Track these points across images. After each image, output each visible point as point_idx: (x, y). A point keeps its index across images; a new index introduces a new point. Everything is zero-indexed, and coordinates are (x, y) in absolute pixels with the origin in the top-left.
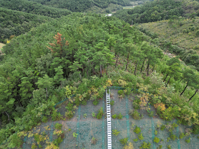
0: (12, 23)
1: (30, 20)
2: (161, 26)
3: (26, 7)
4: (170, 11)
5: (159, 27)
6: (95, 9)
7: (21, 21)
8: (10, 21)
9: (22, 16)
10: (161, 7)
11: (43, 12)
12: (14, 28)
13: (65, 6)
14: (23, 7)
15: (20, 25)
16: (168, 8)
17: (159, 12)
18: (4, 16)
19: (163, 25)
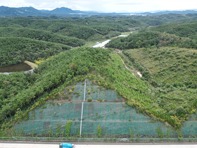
0: (39, 50)
1: (50, 47)
2: (139, 52)
3: (46, 36)
4: (150, 41)
5: (138, 53)
6: (97, 36)
7: (44, 48)
9: (45, 45)
10: (144, 37)
11: (58, 40)
12: (40, 53)
13: (74, 34)
14: (43, 36)
15: (44, 51)
16: (148, 38)
17: (142, 41)
18: (34, 45)
19: (140, 52)
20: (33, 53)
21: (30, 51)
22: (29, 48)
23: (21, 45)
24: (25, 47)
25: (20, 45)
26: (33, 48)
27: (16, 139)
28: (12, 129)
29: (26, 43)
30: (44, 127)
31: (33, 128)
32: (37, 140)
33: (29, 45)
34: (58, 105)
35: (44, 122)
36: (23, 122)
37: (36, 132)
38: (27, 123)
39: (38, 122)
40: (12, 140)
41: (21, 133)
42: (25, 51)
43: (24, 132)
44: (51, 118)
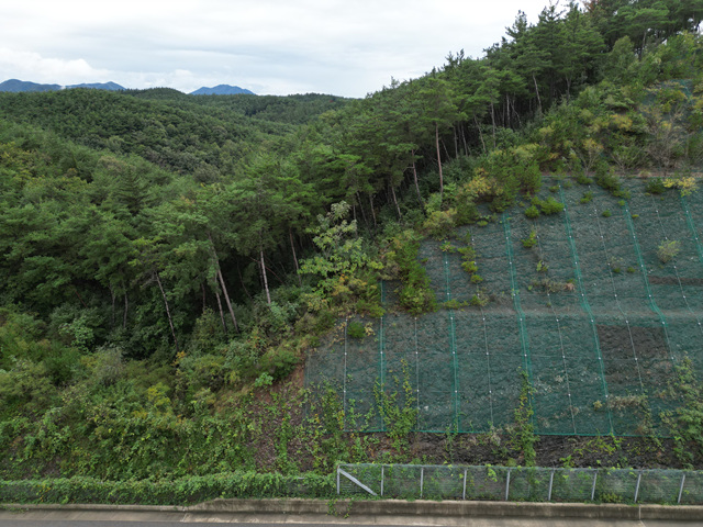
0: (198, 142)
1: (240, 139)
7: (218, 139)
8: (193, 136)
9: (218, 127)
18: (175, 124)
21: (164, 145)
22: (158, 130)
23: (122, 115)
24: (139, 126)
25: (117, 117)
26: (171, 134)
27: (371, 492)
28: (301, 391)
29: (141, 112)
30: (615, 371)
31: (508, 381)
32: (602, 505)
33: (157, 122)
34: (655, 193)
35: (598, 327)
36: (399, 326)
37: (551, 419)
38: (436, 338)
39: (538, 325)
40: (326, 509)
41: (406, 431)
42: (139, 140)
43: (427, 419)
44: (645, 297)
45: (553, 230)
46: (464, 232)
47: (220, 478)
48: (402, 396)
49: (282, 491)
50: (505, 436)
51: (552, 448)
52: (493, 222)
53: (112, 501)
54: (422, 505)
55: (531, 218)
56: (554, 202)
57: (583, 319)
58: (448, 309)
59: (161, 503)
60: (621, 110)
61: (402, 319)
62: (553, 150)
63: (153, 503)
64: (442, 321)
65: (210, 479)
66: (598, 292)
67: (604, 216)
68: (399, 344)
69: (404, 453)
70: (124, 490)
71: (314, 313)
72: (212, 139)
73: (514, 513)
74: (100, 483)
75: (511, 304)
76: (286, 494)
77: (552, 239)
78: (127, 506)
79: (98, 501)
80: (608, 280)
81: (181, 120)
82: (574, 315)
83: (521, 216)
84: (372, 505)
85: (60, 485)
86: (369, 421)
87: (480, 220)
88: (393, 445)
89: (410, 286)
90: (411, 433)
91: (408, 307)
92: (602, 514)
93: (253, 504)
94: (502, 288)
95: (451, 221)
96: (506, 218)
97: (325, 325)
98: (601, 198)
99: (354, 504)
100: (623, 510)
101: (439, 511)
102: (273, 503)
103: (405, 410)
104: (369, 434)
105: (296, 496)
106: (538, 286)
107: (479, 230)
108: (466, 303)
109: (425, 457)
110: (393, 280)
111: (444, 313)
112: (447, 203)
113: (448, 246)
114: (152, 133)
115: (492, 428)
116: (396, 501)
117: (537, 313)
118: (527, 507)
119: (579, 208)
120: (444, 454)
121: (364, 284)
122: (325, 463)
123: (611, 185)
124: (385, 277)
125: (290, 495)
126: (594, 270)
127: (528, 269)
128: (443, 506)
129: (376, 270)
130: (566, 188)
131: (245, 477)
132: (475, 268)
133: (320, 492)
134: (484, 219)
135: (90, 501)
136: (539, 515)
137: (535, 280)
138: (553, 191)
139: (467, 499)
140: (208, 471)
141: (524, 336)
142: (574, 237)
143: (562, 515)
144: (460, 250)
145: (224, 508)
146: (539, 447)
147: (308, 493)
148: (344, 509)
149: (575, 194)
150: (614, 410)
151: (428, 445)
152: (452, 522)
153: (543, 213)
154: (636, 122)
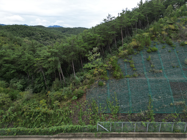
0: (49, 39)
1: (61, 38)
9: (55, 35)
20: (43, 41)
21: (40, 40)
22: (38, 36)
23: (29, 31)
24: (33, 35)
25: (27, 32)
26: (42, 37)
27: (107, 130)
28: (85, 101)
29: (34, 31)
30: (175, 94)
31: (145, 98)
32: (175, 133)
33: (38, 33)
34: (182, 46)
35: (170, 82)
36: (113, 83)
37: (158, 108)
38: (124, 86)
39: (153, 82)
40: (94, 136)
41: (117, 112)
42: (33, 38)
43: (122, 109)
44: (182, 74)
45: (155, 56)
46: (130, 57)
47: (62, 127)
48: (115, 102)
49: (81, 130)
50: (145, 114)
51: (159, 117)
52: (138, 54)
53: (29, 134)
54: (123, 134)
55: (149, 52)
56: (155, 48)
57: (165, 80)
58: (127, 78)
59: (44, 135)
60: (171, 24)
61: (114, 81)
62: (153, 34)
63: (42, 135)
64: (125, 81)
65: (59, 127)
66: (169, 73)
67: (169, 52)
68: (113, 88)
69: (116, 119)
70: (33, 131)
71: (88, 79)
72: (53, 38)
73: (150, 136)
74: (26, 129)
75: (144, 76)
76: (82, 131)
77: (155, 58)
78: (34, 136)
79: (25, 134)
80: (171, 69)
81: (45, 33)
82: (163, 79)
83: (145, 52)
84: (108, 134)
85: (13, 130)
86: (106, 110)
87: (134, 53)
88: (113, 117)
89: (116, 71)
90: (118, 113)
91: (115, 77)
92: (175, 136)
93: (72, 135)
94: (142, 72)
95: (126, 53)
96: (141, 53)
97: (92, 82)
98: (168, 47)
99: (103, 134)
100: (182, 135)
101: (128, 136)
102: (78, 134)
103: (116, 106)
104: (106, 113)
105: (85, 132)
106: (152, 71)
107: (134, 56)
108: (132, 76)
109: (122, 120)
110: (111, 70)
111: (126, 79)
112: (125, 49)
113: (126, 60)
114: (37, 36)
115: (141, 111)
116: (115, 133)
117: (152, 79)
118: (153, 134)
119: (162, 50)
120: (128, 119)
121: (102, 71)
122: (93, 122)
123: (170, 43)
124: (108, 69)
125: (83, 132)
126: (167, 67)
127: (149, 66)
128: (129, 134)
129: (106, 67)
130: (158, 44)
131: (70, 126)
132: (134, 66)
133: (92, 131)
134: (136, 53)
135: (23, 135)
136: (157, 136)
137: (151, 69)
138: (154, 45)
139: (135, 132)
140: (58, 125)
141: (149, 85)
142: (161, 58)
143: (164, 136)
144: (129, 61)
145: (63, 136)
146: (155, 117)
147: (89, 131)
148: (99, 135)
149: (161, 46)
150: (176, 106)
151: (123, 116)
152: (132, 139)
153: (152, 51)
154: (175, 27)
